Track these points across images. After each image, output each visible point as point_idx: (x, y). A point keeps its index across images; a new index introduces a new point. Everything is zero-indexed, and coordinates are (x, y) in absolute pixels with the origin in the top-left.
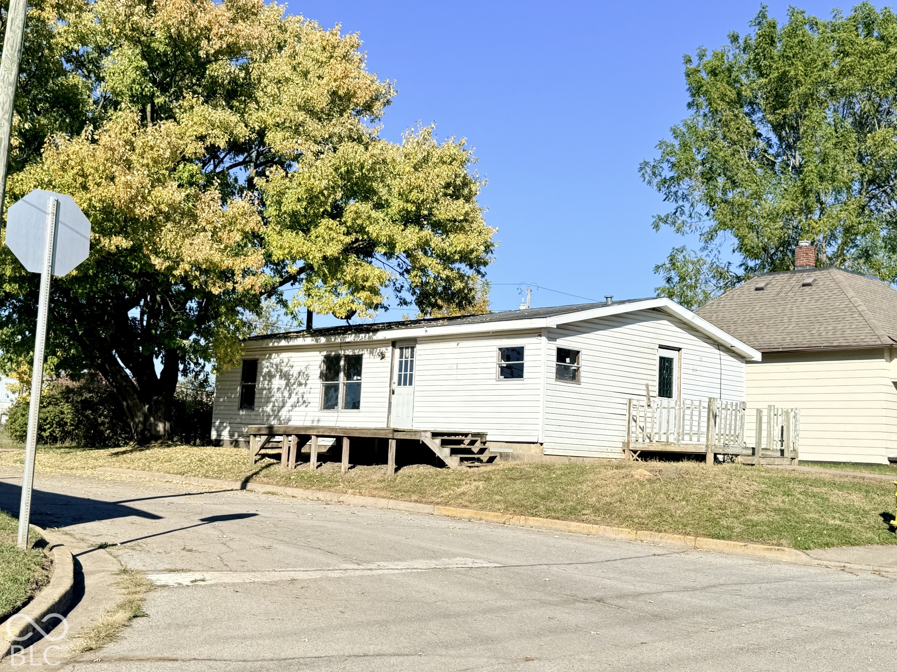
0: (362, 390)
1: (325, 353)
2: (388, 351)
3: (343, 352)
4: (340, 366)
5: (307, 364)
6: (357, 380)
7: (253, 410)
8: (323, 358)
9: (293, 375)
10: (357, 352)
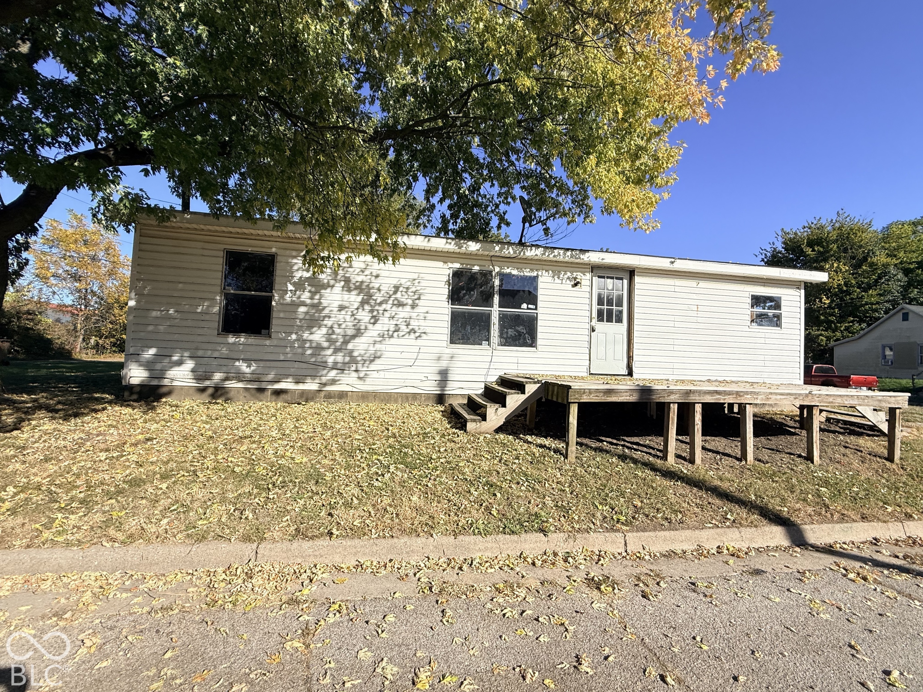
0: (540, 323)
1: (457, 266)
2: (586, 278)
3: (497, 269)
4: (493, 287)
5: (415, 276)
6: (528, 309)
7: (269, 336)
8: (451, 272)
9: (379, 290)
10: (527, 273)
